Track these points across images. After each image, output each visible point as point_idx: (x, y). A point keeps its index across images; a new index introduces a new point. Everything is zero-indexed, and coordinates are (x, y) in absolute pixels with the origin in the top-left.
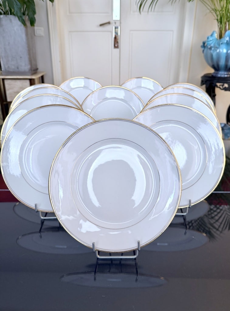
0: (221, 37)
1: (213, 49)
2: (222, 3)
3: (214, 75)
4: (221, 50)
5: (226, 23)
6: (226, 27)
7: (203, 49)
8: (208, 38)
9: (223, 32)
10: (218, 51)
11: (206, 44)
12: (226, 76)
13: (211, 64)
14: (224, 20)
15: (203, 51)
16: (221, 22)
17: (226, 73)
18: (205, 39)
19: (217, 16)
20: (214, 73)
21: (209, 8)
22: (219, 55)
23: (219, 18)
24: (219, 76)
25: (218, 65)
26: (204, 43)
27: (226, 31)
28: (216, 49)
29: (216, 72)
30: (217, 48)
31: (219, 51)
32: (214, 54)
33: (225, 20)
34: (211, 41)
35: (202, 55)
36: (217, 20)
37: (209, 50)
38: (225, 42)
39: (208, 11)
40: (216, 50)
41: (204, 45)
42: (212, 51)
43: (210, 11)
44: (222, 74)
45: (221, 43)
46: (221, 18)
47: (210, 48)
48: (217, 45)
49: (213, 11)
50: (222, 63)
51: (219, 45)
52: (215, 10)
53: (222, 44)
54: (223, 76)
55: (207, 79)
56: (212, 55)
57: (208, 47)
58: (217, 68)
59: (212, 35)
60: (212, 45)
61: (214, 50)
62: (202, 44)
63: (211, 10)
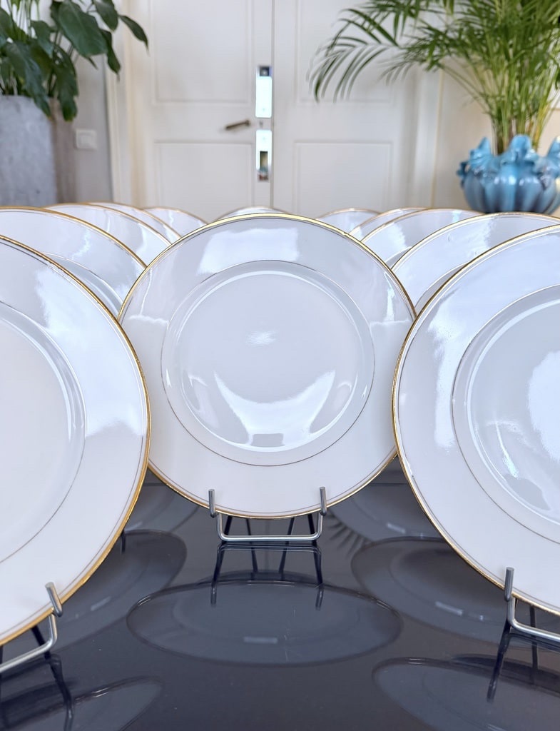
0: (500, 149)
1: (484, 175)
2: (499, 78)
4: (504, 180)
5: (510, 122)
6: (510, 129)
7: (460, 178)
8: (472, 153)
9: (506, 140)
10: (497, 180)
11: (468, 168)
14: (507, 114)
15: (463, 183)
16: (500, 119)
18: (466, 157)
19: (491, 107)
21: (472, 90)
22: (499, 190)
23: (494, 112)
26: (464, 165)
27: (511, 137)
28: (492, 175)
30: (495, 173)
31: (500, 181)
32: (489, 188)
33: (509, 114)
34: (479, 158)
35: (461, 192)
36: (492, 116)
37: (475, 179)
38: (513, 159)
39: (470, 97)
40: (493, 179)
41: (464, 170)
42: (483, 182)
43: (475, 98)
45: (503, 161)
46: (499, 111)
47: (479, 175)
48: (493, 167)
49: (481, 98)
51: (499, 166)
52: (486, 97)
53: (505, 163)
56: (483, 191)
57: (473, 172)
59: (481, 147)
60: (483, 168)
61: (487, 178)
62: (458, 167)
63: (477, 94)
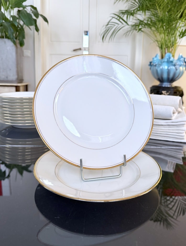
0: (162, 57)
1: (157, 66)
2: (161, 36)
3: (160, 86)
4: (164, 67)
5: (165, 49)
6: (165, 51)
7: (150, 67)
8: (153, 59)
9: (164, 54)
10: (161, 67)
11: (152, 64)
12: (169, 86)
13: (157, 78)
14: (164, 47)
15: (150, 68)
16: (162, 48)
17: (168, 84)
18: (151, 60)
19: (159, 44)
20: (160, 84)
21: (153, 39)
22: (162, 70)
23: (160, 46)
24: (164, 86)
25: (162, 78)
26: (151, 63)
27: (165, 53)
28: (160, 66)
29: (161, 83)
31: (162, 68)
32: (159, 70)
34: (155, 60)
35: (150, 71)
36: (159, 47)
37: (154, 67)
38: (166, 60)
39: (152, 41)
40: (160, 67)
41: (151, 64)
42: (156, 68)
43: (154, 42)
44: (166, 85)
46: (161, 46)
47: (156, 66)
48: (160, 63)
49: (156, 42)
50: (165, 76)
51: (162, 62)
52: (157, 41)
53: (164, 62)
54: (166, 86)
55: (154, 88)
56: (157, 71)
57: (154, 65)
58: (161, 80)
59: (156, 57)
60: (157, 63)
62: (149, 63)
